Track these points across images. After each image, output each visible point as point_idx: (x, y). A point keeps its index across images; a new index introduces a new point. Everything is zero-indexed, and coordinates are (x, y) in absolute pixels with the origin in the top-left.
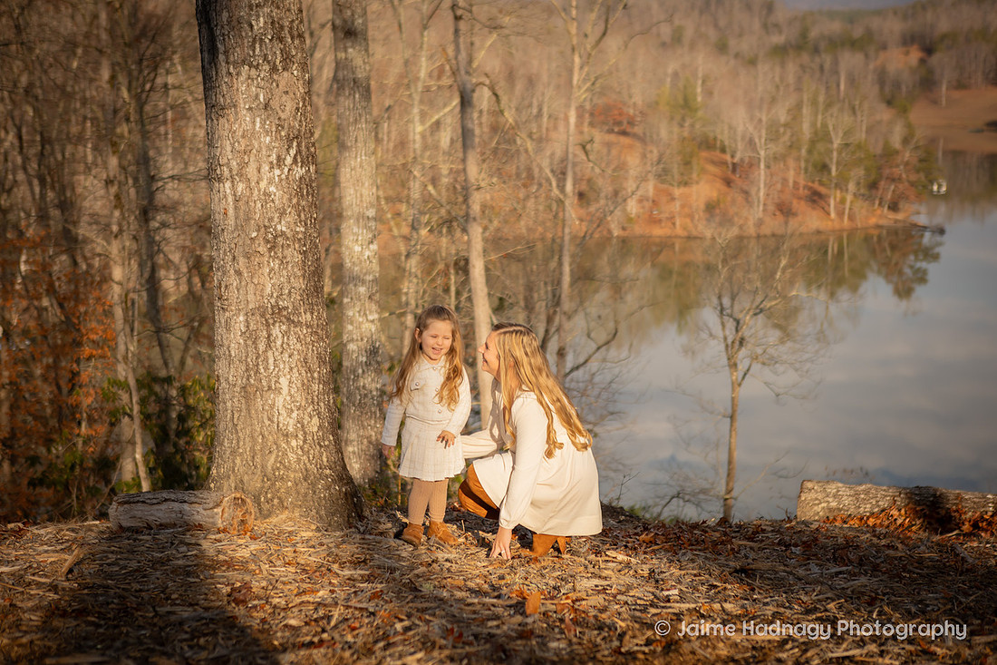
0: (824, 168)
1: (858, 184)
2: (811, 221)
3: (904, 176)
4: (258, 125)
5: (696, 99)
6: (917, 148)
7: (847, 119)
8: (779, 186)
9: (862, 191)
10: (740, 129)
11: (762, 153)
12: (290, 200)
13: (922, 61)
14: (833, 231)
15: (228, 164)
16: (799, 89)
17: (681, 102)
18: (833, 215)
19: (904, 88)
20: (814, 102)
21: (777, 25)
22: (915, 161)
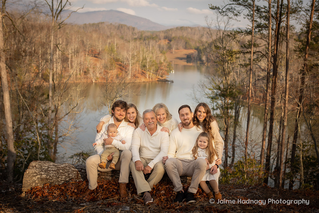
0: (144, 66)
1: (153, 70)
2: (142, 79)
3: (164, 69)
5: (114, 48)
6: (167, 62)
7: (151, 55)
8: (135, 71)
10: (125, 56)
11: (130, 62)
13: (168, 43)
14: (148, 82)
16: (140, 47)
17: (111, 50)
18: (147, 78)
19: (165, 49)
20: (143, 51)
21: (135, 33)
22: (167, 65)
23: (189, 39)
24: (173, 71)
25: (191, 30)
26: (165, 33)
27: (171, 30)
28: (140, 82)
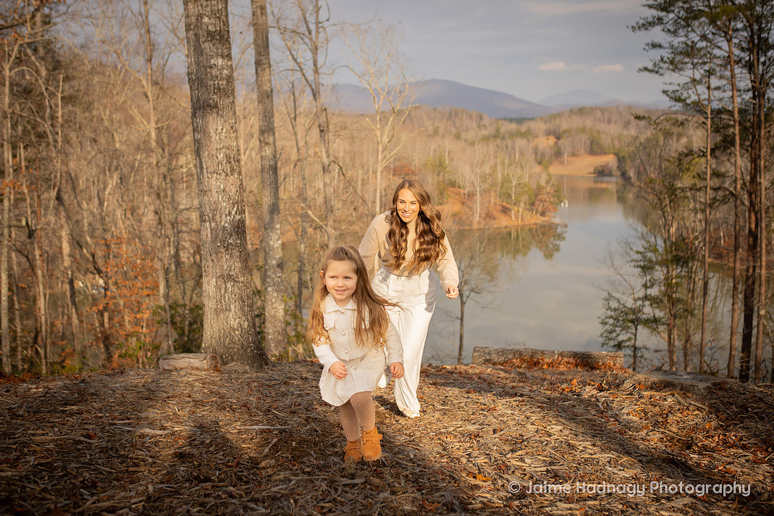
0: (510, 196)
1: (525, 203)
2: (503, 222)
3: (547, 199)
4: (220, 199)
5: (445, 162)
6: (553, 185)
7: (519, 171)
8: (487, 205)
9: (527, 207)
10: (468, 177)
11: (478, 188)
12: (234, 230)
13: (556, 143)
14: (514, 226)
15: (208, 215)
16: (496, 157)
17: (438, 164)
18: (513, 219)
19: (547, 156)
20: (503, 163)
21: (484, 126)
22: (552, 192)
23: (598, 132)
24: (566, 202)
25: (603, 113)
26: (546, 122)
27: (559, 115)
28: (498, 228)
